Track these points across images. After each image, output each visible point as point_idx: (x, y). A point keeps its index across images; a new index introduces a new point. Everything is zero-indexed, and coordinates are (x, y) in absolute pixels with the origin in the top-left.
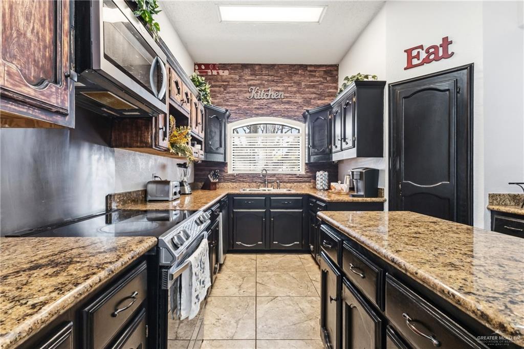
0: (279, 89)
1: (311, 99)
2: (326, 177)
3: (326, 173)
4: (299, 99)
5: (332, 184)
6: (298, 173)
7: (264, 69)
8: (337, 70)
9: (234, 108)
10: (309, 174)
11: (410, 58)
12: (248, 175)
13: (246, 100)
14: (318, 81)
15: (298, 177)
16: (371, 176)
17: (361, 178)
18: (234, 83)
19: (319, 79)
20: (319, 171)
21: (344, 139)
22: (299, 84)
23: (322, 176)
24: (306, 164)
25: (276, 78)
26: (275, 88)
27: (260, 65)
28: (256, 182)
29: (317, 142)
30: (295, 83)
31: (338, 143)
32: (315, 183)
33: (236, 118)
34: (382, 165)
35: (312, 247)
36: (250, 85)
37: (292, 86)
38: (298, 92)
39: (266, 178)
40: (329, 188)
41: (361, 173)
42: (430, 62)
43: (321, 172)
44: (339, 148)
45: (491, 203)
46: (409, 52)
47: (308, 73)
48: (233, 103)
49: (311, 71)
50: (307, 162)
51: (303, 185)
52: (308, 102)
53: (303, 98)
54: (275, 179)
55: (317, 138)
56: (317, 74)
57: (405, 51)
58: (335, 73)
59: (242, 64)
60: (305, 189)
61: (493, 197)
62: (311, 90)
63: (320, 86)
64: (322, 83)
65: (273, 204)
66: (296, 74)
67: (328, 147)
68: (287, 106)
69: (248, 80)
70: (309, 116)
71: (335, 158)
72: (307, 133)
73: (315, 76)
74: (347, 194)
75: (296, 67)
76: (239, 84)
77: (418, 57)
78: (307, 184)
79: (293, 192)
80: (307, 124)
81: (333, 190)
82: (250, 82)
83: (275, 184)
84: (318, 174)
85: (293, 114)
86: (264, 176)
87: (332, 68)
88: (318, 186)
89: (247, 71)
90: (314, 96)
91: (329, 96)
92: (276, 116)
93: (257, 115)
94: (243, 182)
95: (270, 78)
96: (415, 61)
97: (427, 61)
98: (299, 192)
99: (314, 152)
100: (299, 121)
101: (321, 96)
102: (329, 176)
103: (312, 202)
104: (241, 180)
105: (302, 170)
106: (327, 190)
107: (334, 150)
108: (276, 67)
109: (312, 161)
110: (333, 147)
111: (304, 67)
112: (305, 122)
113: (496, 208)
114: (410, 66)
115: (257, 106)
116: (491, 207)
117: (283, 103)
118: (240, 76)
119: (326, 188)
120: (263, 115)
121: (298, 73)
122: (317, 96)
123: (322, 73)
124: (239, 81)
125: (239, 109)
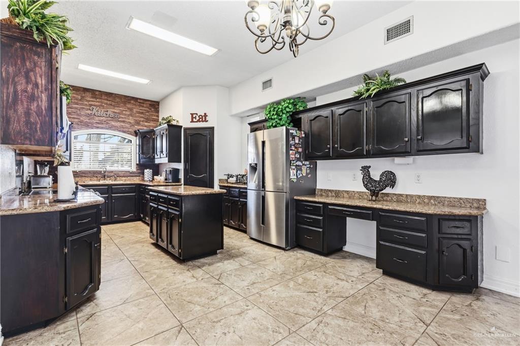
0: (115, 111)
1: (140, 121)
2: (151, 173)
3: (151, 170)
4: (131, 120)
5: (155, 177)
6: (131, 170)
7: (103, 95)
8: (158, 105)
9: (76, 120)
10: (139, 171)
11: (192, 118)
12: (90, 172)
13: (88, 116)
14: (145, 110)
15: (131, 173)
16: (175, 172)
17: (170, 173)
18: (76, 101)
19: (146, 109)
20: (146, 169)
21: (162, 152)
22: (131, 110)
23: (148, 173)
24: (137, 164)
25: (113, 103)
26: (113, 110)
27: (100, 91)
28: (97, 177)
29: (144, 151)
30: (128, 108)
31: (158, 153)
32: (143, 177)
33: (79, 128)
34: (181, 166)
35: (142, 215)
36: (91, 105)
37: (126, 111)
38: (131, 115)
39: (106, 174)
40: (153, 179)
41: (170, 171)
42: (200, 122)
43: (148, 170)
44: (159, 156)
45: (219, 183)
46: (192, 114)
47: (138, 104)
48: (75, 116)
49: (140, 103)
50: (138, 163)
51: (135, 178)
52: (138, 123)
53: (134, 120)
54: (112, 174)
55: (145, 148)
56: (145, 105)
57: (191, 114)
58: (157, 106)
59: (83, 88)
60: (136, 180)
61: (220, 180)
62: (140, 115)
63: (147, 114)
64: (148, 112)
65: (114, 191)
66: (129, 103)
67: (152, 155)
68: (122, 124)
69: (89, 101)
70: (139, 133)
71: (157, 161)
72: (138, 143)
73: (143, 107)
74: (164, 182)
75: (129, 98)
76: (81, 102)
77: (195, 118)
78: (138, 178)
79: (128, 182)
80: (138, 137)
81: (156, 180)
82: (90, 103)
83: (113, 178)
84: (146, 171)
85: (127, 130)
86: (105, 172)
87: (155, 103)
88: (146, 179)
89: (87, 94)
90: (142, 119)
91: (152, 121)
92: (113, 130)
93: (98, 128)
94: (85, 177)
95: (109, 102)
96: (194, 120)
97: (199, 121)
98: (133, 182)
99: (143, 157)
100: (131, 135)
101: (147, 120)
102: (153, 172)
103: (143, 188)
104: (83, 175)
105: (134, 169)
106: (151, 181)
107: (156, 157)
108: (113, 95)
109: (141, 162)
110: (156, 155)
111: (136, 99)
112: (136, 136)
113: (221, 184)
114: (192, 121)
115: (98, 122)
116: (220, 184)
117: (119, 121)
118: (82, 97)
119: (151, 180)
120: (102, 128)
121: (131, 103)
122: (144, 120)
123: (148, 105)
124: (81, 100)
125: (81, 122)
